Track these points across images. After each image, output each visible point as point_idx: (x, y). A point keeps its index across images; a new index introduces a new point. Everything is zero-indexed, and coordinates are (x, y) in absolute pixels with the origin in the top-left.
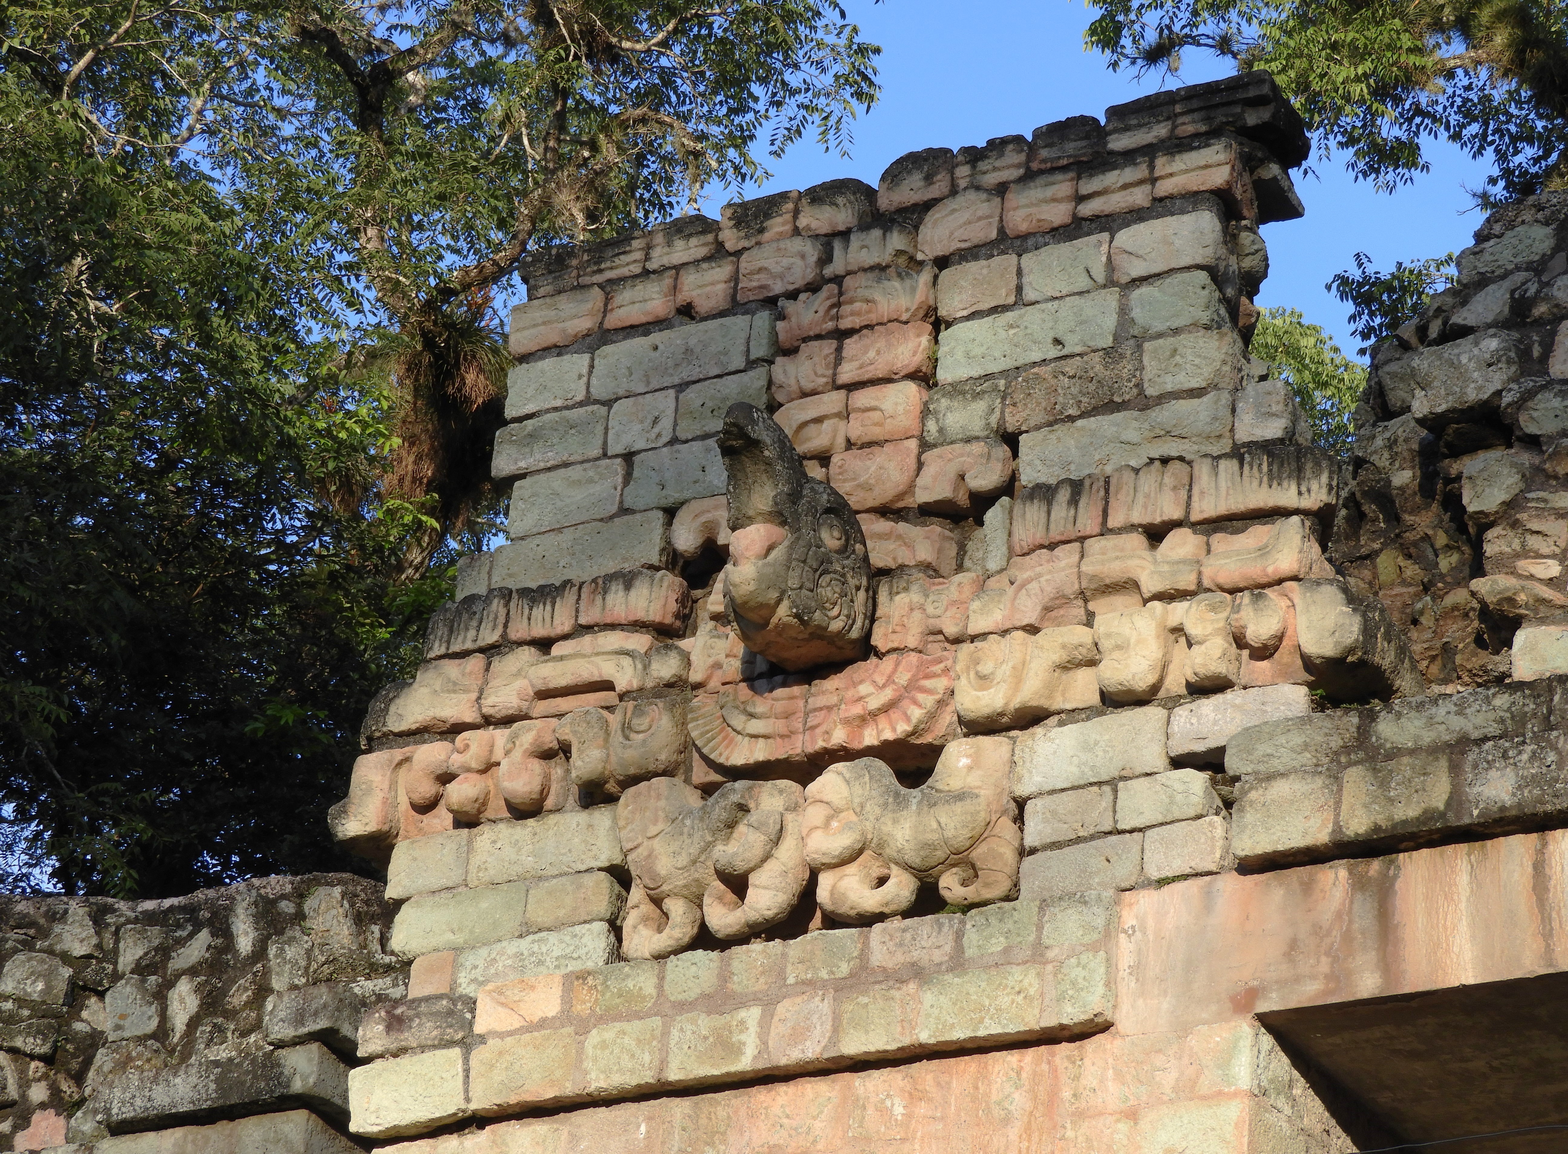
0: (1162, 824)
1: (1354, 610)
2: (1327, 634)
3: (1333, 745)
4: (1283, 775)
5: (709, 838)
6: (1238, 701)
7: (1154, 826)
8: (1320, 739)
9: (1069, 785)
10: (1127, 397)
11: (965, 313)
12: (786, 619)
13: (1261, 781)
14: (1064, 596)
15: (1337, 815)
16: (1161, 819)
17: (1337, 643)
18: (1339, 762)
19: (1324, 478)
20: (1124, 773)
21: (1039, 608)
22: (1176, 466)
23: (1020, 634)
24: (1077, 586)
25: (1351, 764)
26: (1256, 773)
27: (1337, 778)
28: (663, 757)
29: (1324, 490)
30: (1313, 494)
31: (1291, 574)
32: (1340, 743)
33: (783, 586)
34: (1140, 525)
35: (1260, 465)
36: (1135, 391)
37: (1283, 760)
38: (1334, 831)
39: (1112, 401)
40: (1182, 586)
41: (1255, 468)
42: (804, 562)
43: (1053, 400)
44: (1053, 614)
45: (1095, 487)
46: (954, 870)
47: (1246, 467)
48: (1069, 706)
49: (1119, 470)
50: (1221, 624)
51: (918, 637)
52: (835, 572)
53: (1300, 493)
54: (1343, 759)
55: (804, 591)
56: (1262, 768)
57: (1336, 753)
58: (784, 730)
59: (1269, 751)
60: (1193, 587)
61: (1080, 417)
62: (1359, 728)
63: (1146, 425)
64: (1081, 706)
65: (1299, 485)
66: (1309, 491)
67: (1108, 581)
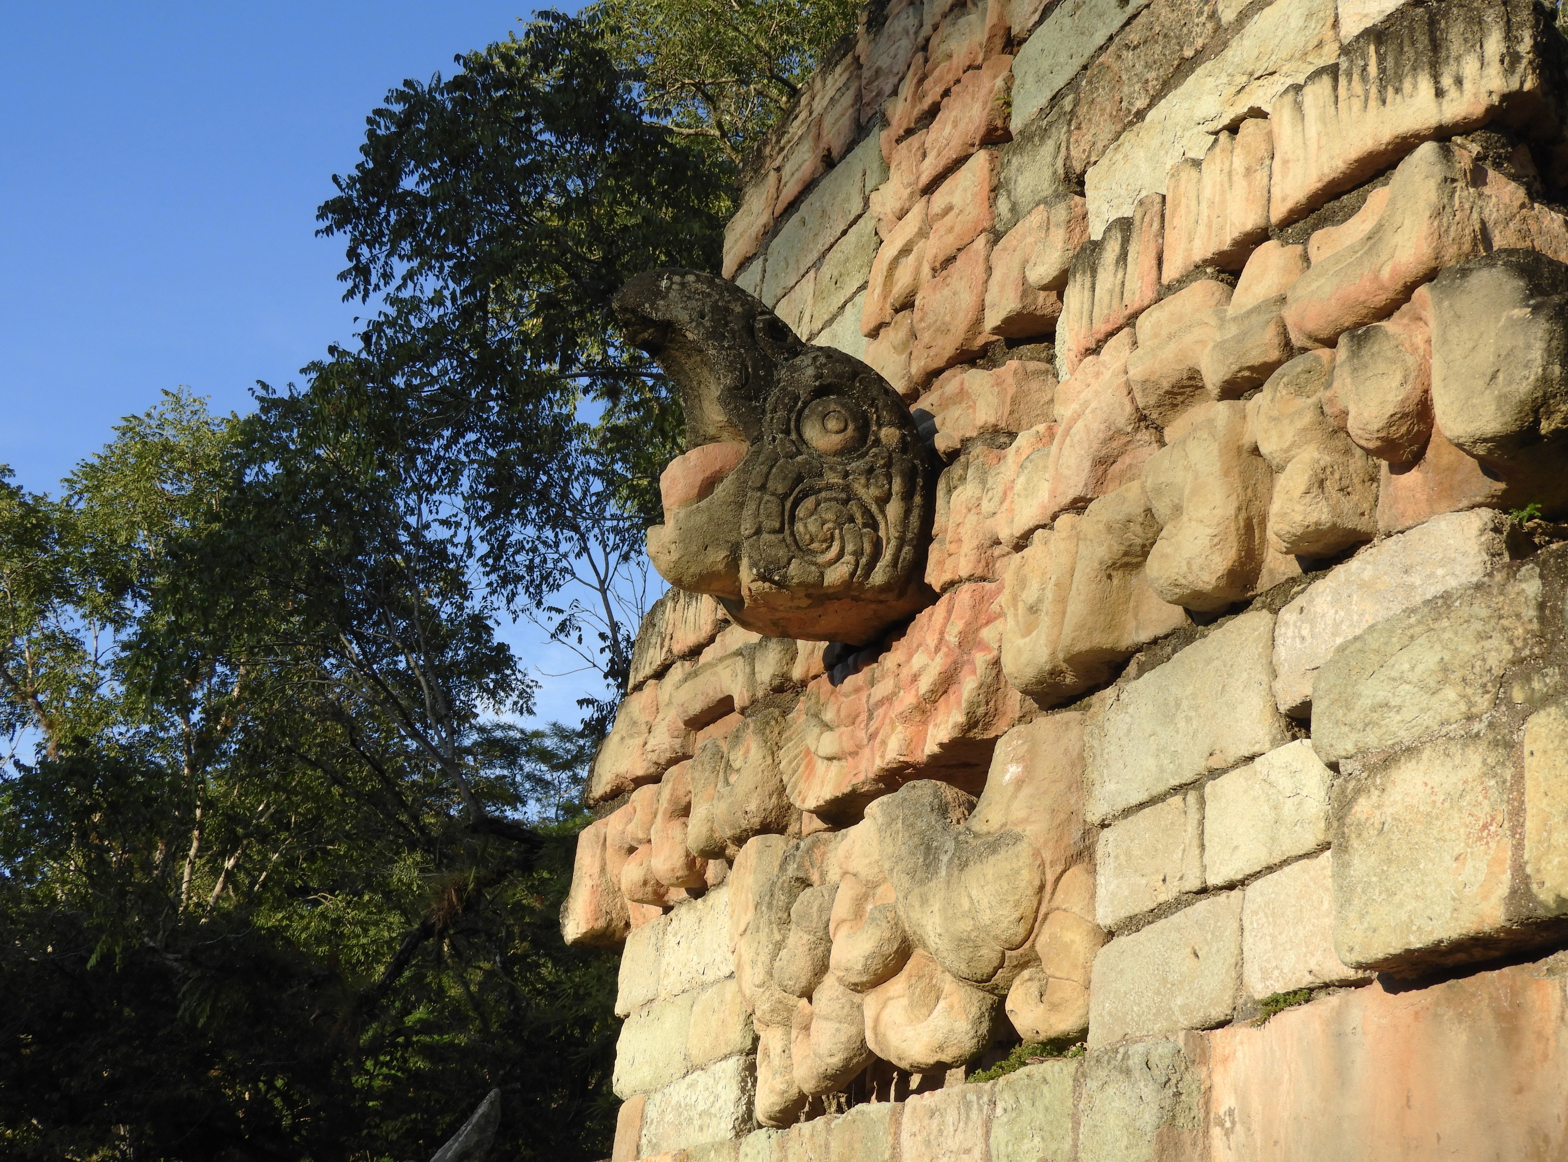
0: (1270, 869)
1: (1536, 309)
2: (1480, 384)
3: (1493, 660)
4: (1411, 751)
5: (778, 937)
6: (1367, 575)
7: (1256, 875)
8: (1468, 648)
9: (1143, 797)
10: (1199, 43)
11: (1036, 17)
12: (754, 586)
13: (1372, 770)
14: (1119, 432)
15: (1519, 847)
16: (1262, 859)
17: (1502, 398)
18: (1511, 704)
19: (1494, 44)
20: (1216, 762)
21: (1087, 464)
22: (1249, 127)
23: (1065, 520)
24: (1129, 408)
25: (1536, 704)
26: (1363, 752)
27: (1510, 746)
28: (752, 806)
29: (1494, 70)
30: (1467, 85)
31: (1421, 270)
32: (1508, 652)
33: (732, 538)
34: (1206, 262)
35: (1364, 69)
36: (1210, 26)
37: (1408, 714)
38: (1513, 892)
39: (1183, 60)
40: (1256, 358)
41: (1356, 77)
42: (763, 488)
43: (1117, 98)
44: (1117, 467)
45: (1147, 219)
46: (1026, 973)
47: (1343, 81)
48: (1144, 636)
49: (1175, 174)
50: (1308, 417)
51: (973, 556)
52: (829, 487)
53: (1439, 93)
54: (1518, 695)
55: (765, 536)
56: (1371, 739)
57: (1502, 681)
58: (848, 746)
59: (1381, 695)
60: (1274, 355)
61: (1150, 106)
62: (1541, 606)
63: (1224, 79)
64: (1161, 631)
65: (1436, 78)
66: (1459, 82)
67: (1166, 385)
